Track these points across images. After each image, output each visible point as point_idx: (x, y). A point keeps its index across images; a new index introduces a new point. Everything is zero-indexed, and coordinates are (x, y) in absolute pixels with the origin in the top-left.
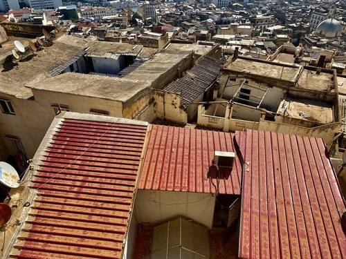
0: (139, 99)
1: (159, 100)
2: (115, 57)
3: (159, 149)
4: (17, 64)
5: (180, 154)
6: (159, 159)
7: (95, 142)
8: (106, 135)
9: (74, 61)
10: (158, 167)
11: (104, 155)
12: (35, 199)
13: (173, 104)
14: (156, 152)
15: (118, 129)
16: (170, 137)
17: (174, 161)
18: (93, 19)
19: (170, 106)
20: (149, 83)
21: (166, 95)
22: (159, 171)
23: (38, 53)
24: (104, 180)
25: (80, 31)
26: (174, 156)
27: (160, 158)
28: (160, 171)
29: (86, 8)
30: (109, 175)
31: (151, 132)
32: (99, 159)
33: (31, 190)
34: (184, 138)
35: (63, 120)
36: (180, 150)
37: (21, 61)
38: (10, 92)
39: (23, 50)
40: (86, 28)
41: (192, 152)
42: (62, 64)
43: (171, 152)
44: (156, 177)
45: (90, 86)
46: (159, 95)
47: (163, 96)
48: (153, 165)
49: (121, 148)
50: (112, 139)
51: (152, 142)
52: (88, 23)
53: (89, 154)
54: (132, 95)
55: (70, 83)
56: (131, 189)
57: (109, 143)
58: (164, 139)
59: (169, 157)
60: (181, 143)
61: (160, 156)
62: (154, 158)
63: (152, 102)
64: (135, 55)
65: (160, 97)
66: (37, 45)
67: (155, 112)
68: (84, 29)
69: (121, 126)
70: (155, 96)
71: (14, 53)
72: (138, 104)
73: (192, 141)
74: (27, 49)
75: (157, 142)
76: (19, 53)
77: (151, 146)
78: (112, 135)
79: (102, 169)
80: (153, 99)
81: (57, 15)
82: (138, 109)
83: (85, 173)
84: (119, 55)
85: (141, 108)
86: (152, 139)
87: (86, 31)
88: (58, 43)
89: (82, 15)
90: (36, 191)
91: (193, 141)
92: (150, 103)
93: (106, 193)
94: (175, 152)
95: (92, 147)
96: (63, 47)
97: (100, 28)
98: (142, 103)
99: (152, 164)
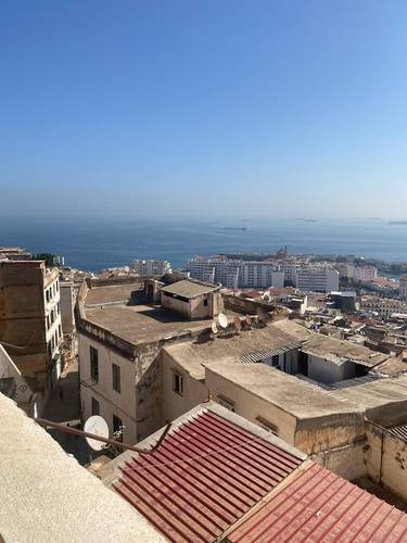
0: (334, 426)
1: (375, 442)
2: (338, 362)
3: (298, 501)
4: (212, 339)
5: (326, 525)
6: (288, 515)
7: (221, 451)
8: (240, 449)
9: (281, 352)
10: (276, 525)
11: (218, 472)
12: (114, 482)
13: (397, 459)
14: (290, 502)
15: (260, 447)
16: (330, 492)
17: (308, 530)
18: (377, 314)
19: (394, 461)
20: (362, 408)
21: (388, 437)
22: (274, 531)
23: (243, 333)
24: (195, 502)
25: (348, 327)
26: (314, 522)
27: (290, 516)
28: (276, 531)
29: (370, 297)
30: (205, 499)
31: (304, 472)
32: (208, 474)
33: (117, 471)
34: (351, 506)
35: (206, 411)
36: (331, 519)
37: (218, 337)
38: (187, 367)
39: (224, 325)
40: (357, 324)
41: (349, 531)
42: (263, 352)
43: (314, 515)
44: (263, 537)
45: (274, 386)
46: (377, 433)
47: (382, 437)
48: (272, 518)
49: (245, 473)
50: (243, 457)
51: (295, 486)
52: (363, 318)
53: (203, 462)
54: (320, 414)
55: (252, 376)
56: (218, 532)
57: (235, 460)
58: (317, 490)
59: (304, 520)
60: (340, 510)
61: (291, 512)
62: (281, 511)
63: (361, 440)
64: (370, 365)
65: (377, 438)
66: (243, 324)
67: (365, 462)
68: (354, 324)
69: (267, 445)
70: (370, 435)
71: (214, 326)
72: (330, 433)
73: (361, 516)
74: (231, 326)
75: (303, 491)
76: (219, 327)
77: (288, 492)
78: (246, 452)
79: (203, 488)
80: (365, 438)
81: (326, 300)
82: (327, 441)
83: (182, 481)
84: (345, 360)
85: (335, 443)
86: (300, 482)
87: (356, 327)
88: (273, 327)
89: (361, 306)
90: (121, 475)
91: (363, 518)
92: (356, 441)
93: (184, 520)
94: (319, 519)
95: (211, 455)
96: (277, 332)
97: (379, 327)
98: (339, 435)
99: (271, 516)
